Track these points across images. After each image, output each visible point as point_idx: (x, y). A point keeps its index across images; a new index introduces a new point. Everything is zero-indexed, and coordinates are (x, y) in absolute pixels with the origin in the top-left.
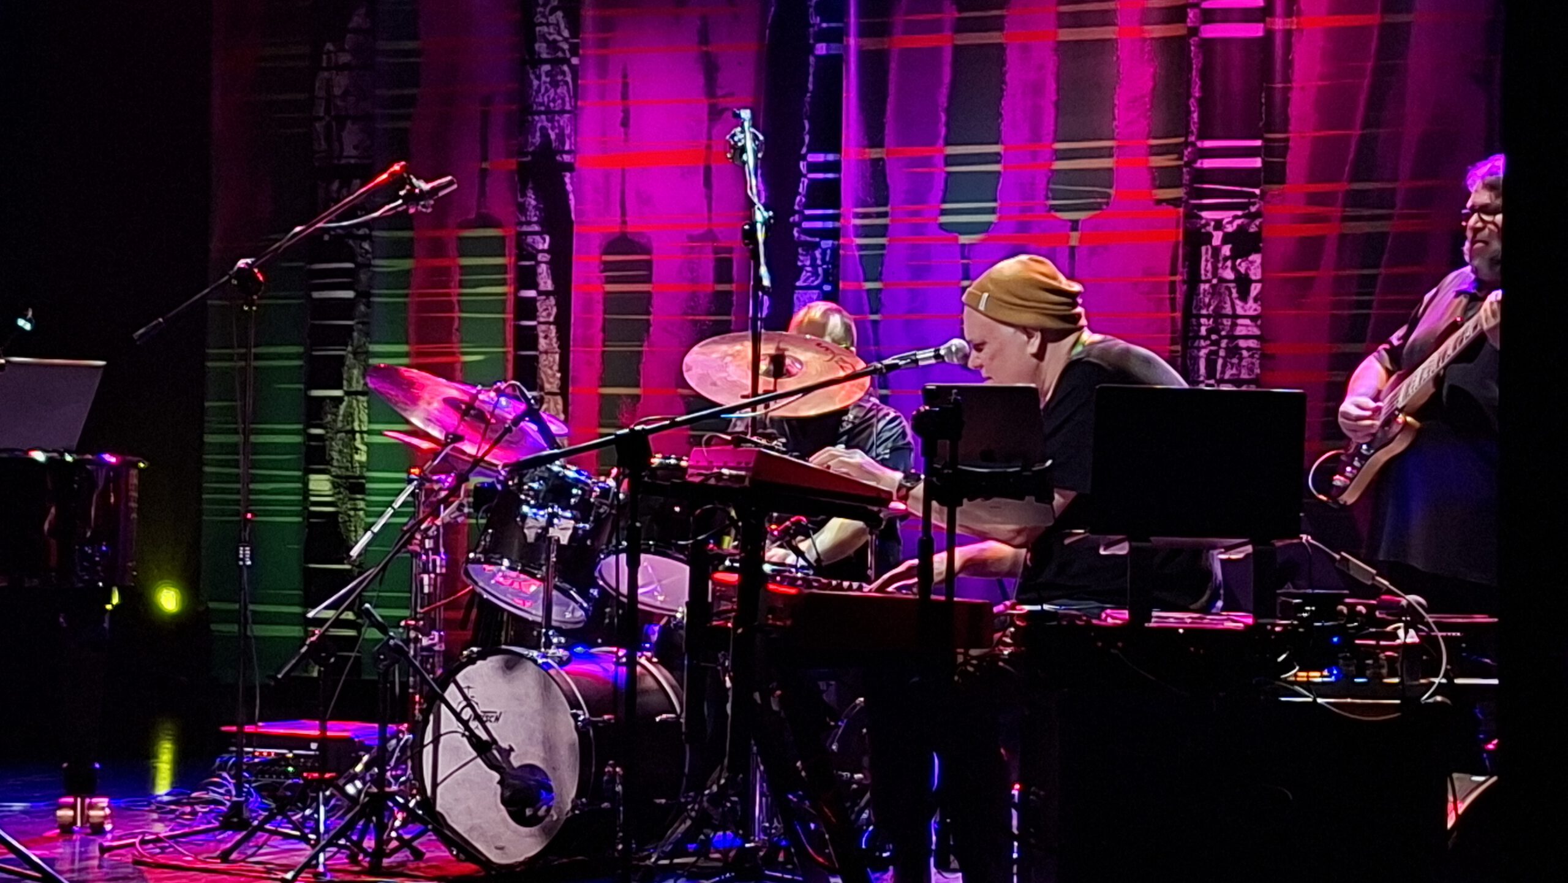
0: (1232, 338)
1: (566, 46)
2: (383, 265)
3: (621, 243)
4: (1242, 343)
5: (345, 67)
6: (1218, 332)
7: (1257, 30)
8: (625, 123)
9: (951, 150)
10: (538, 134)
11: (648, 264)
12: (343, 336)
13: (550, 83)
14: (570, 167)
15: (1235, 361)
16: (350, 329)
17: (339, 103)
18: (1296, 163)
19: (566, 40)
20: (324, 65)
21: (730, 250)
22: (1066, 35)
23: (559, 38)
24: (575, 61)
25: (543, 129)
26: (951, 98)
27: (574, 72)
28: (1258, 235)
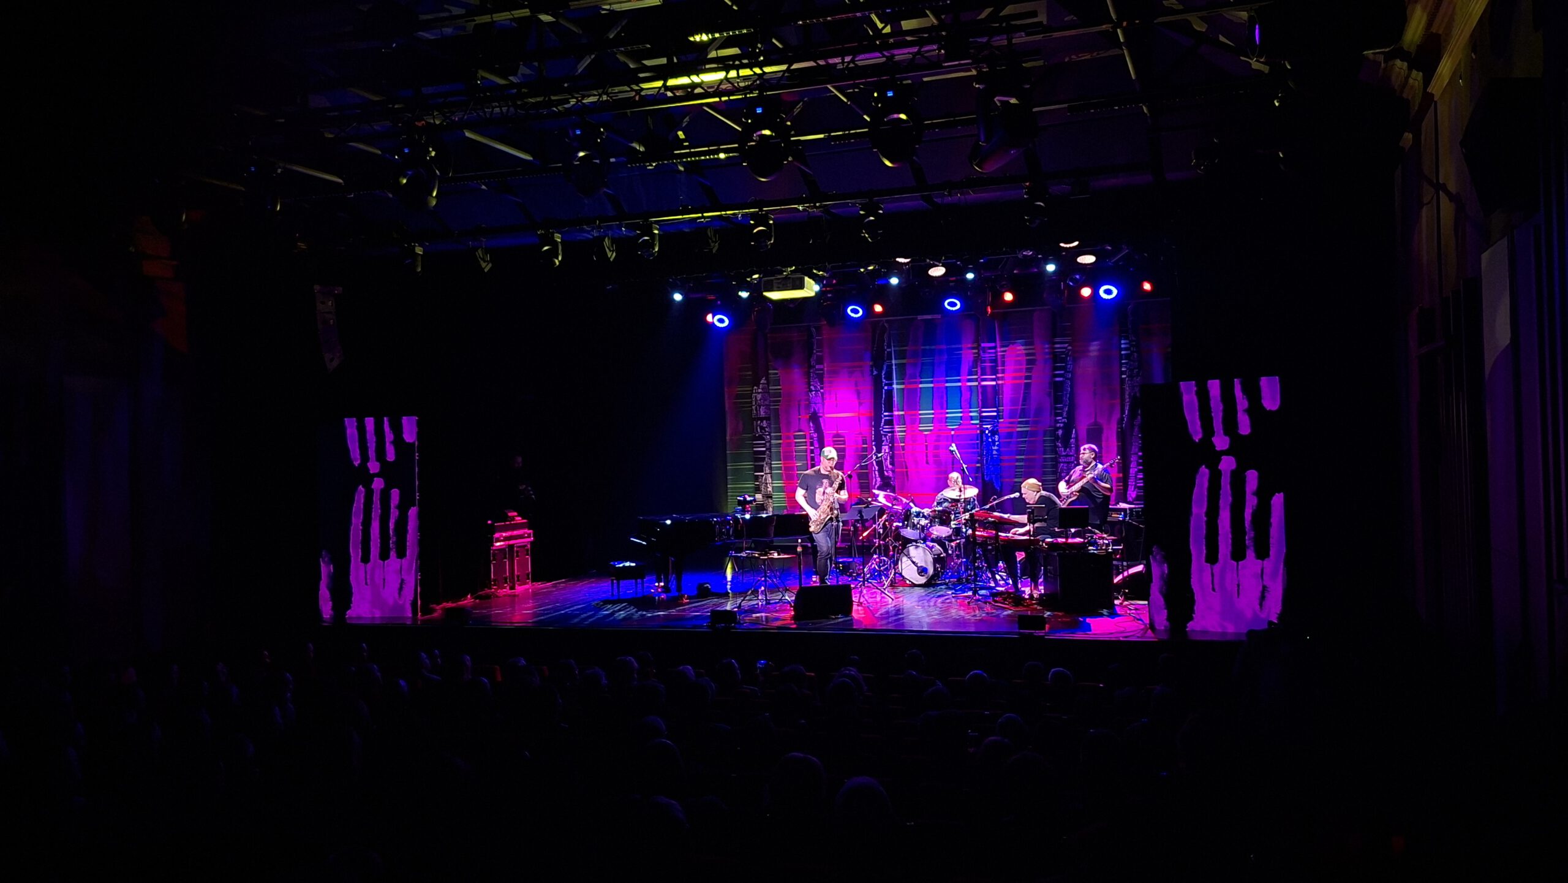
1: (819, 387)
2: (773, 442)
3: (837, 433)
5: (761, 392)
6: (988, 454)
7: (994, 383)
8: (836, 404)
9: (920, 412)
11: (844, 441)
12: (763, 460)
13: (815, 396)
14: (821, 417)
16: (765, 458)
17: (759, 402)
18: (1005, 414)
19: (819, 385)
20: (754, 391)
21: (866, 437)
23: (817, 385)
24: (822, 391)
25: (814, 408)
26: (921, 399)
27: (822, 393)
28: (997, 431)
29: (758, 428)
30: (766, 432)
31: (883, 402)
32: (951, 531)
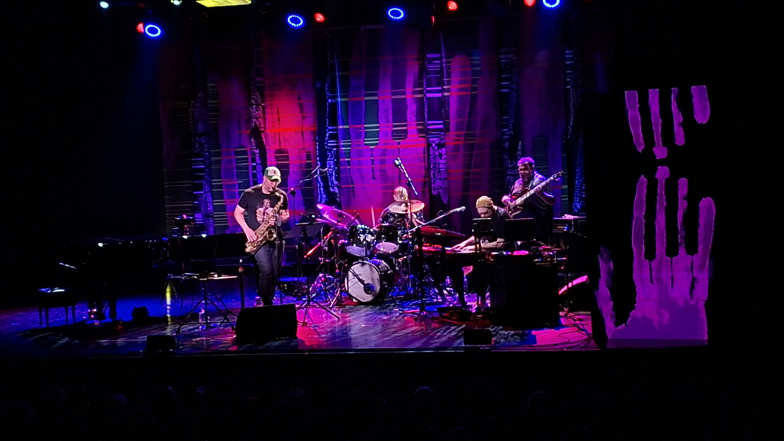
0: (439, 169)
1: (260, 101)
2: (213, 159)
3: (280, 151)
4: (441, 170)
5: (198, 107)
6: (435, 167)
7: (440, 95)
8: (279, 120)
9: (366, 126)
10: (253, 123)
11: (288, 156)
12: (202, 178)
13: (256, 110)
14: (263, 132)
15: (440, 174)
16: (204, 176)
17: (197, 117)
18: (452, 127)
19: (260, 99)
20: (191, 106)
21: (310, 152)
22: (394, 97)
23: (257, 99)
24: (263, 104)
25: (255, 122)
26: (365, 113)
27: (263, 107)
28: (444, 144)
29: (197, 144)
30: (205, 148)
31: (327, 116)
32: (397, 247)
